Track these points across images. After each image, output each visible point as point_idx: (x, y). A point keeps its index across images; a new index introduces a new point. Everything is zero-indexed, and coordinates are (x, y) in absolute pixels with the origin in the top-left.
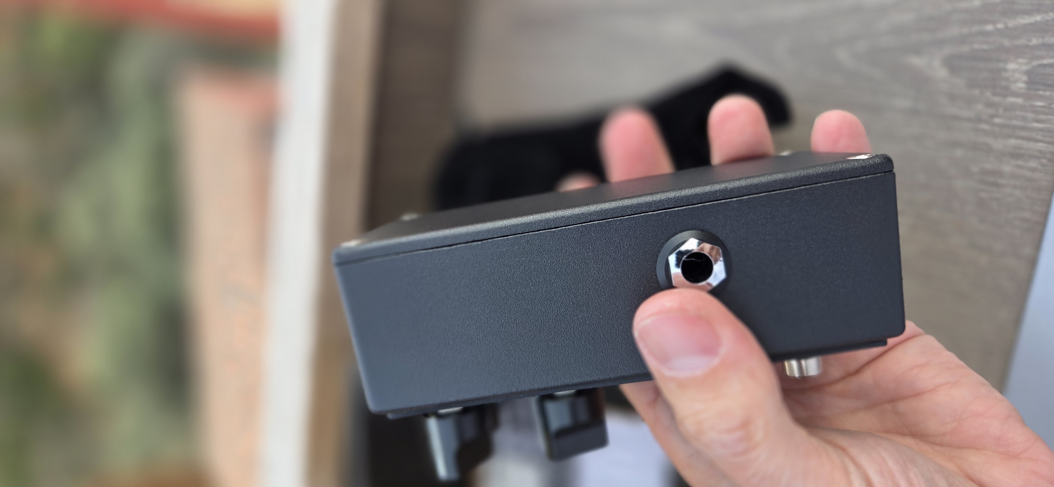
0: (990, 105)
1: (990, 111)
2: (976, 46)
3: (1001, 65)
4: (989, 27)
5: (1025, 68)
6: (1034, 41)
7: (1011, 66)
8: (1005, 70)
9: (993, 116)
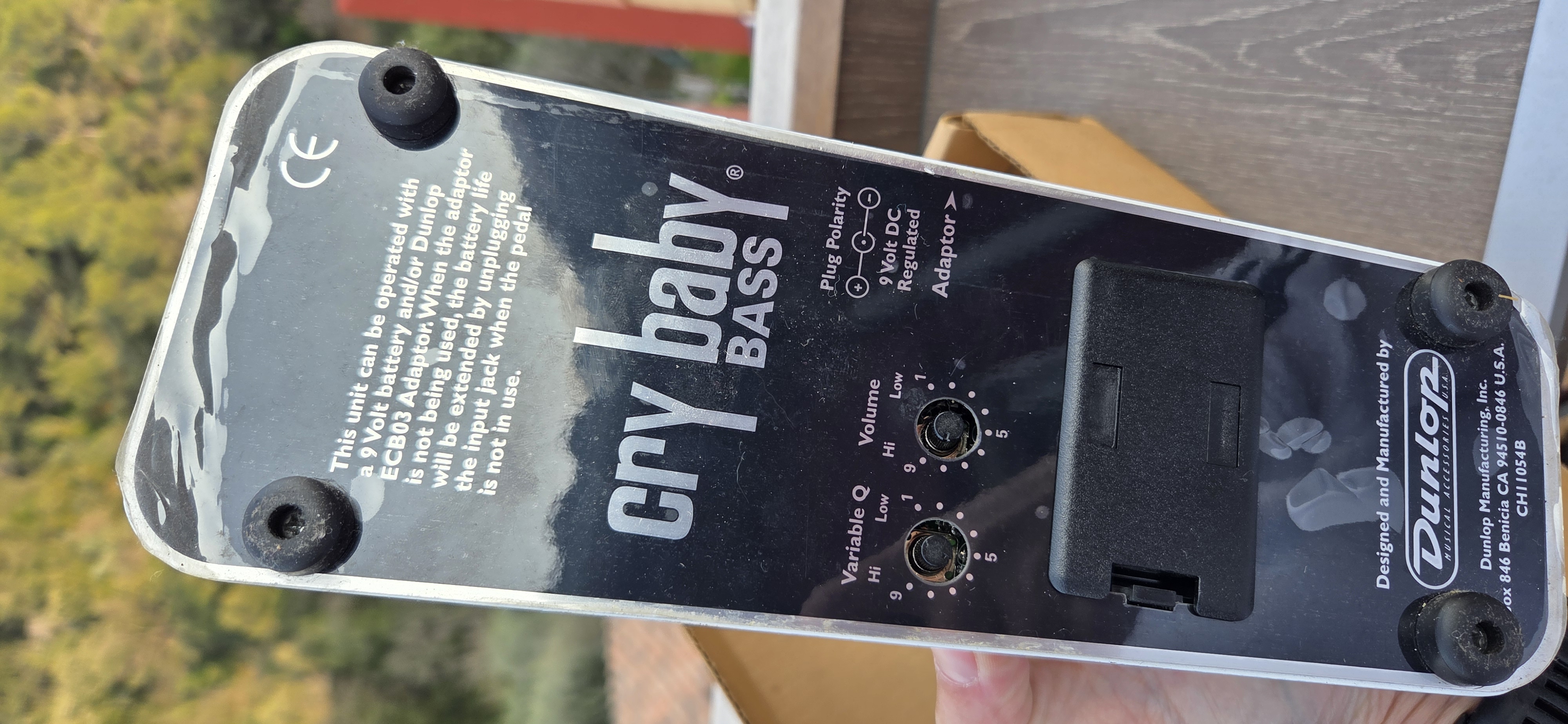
0: (1441, 98)
1: (1440, 105)
2: (1427, 40)
3: (1452, 57)
4: (1441, 20)
5: (1475, 59)
6: (1483, 32)
7: (1462, 58)
8: (1456, 63)
9: (1445, 110)
